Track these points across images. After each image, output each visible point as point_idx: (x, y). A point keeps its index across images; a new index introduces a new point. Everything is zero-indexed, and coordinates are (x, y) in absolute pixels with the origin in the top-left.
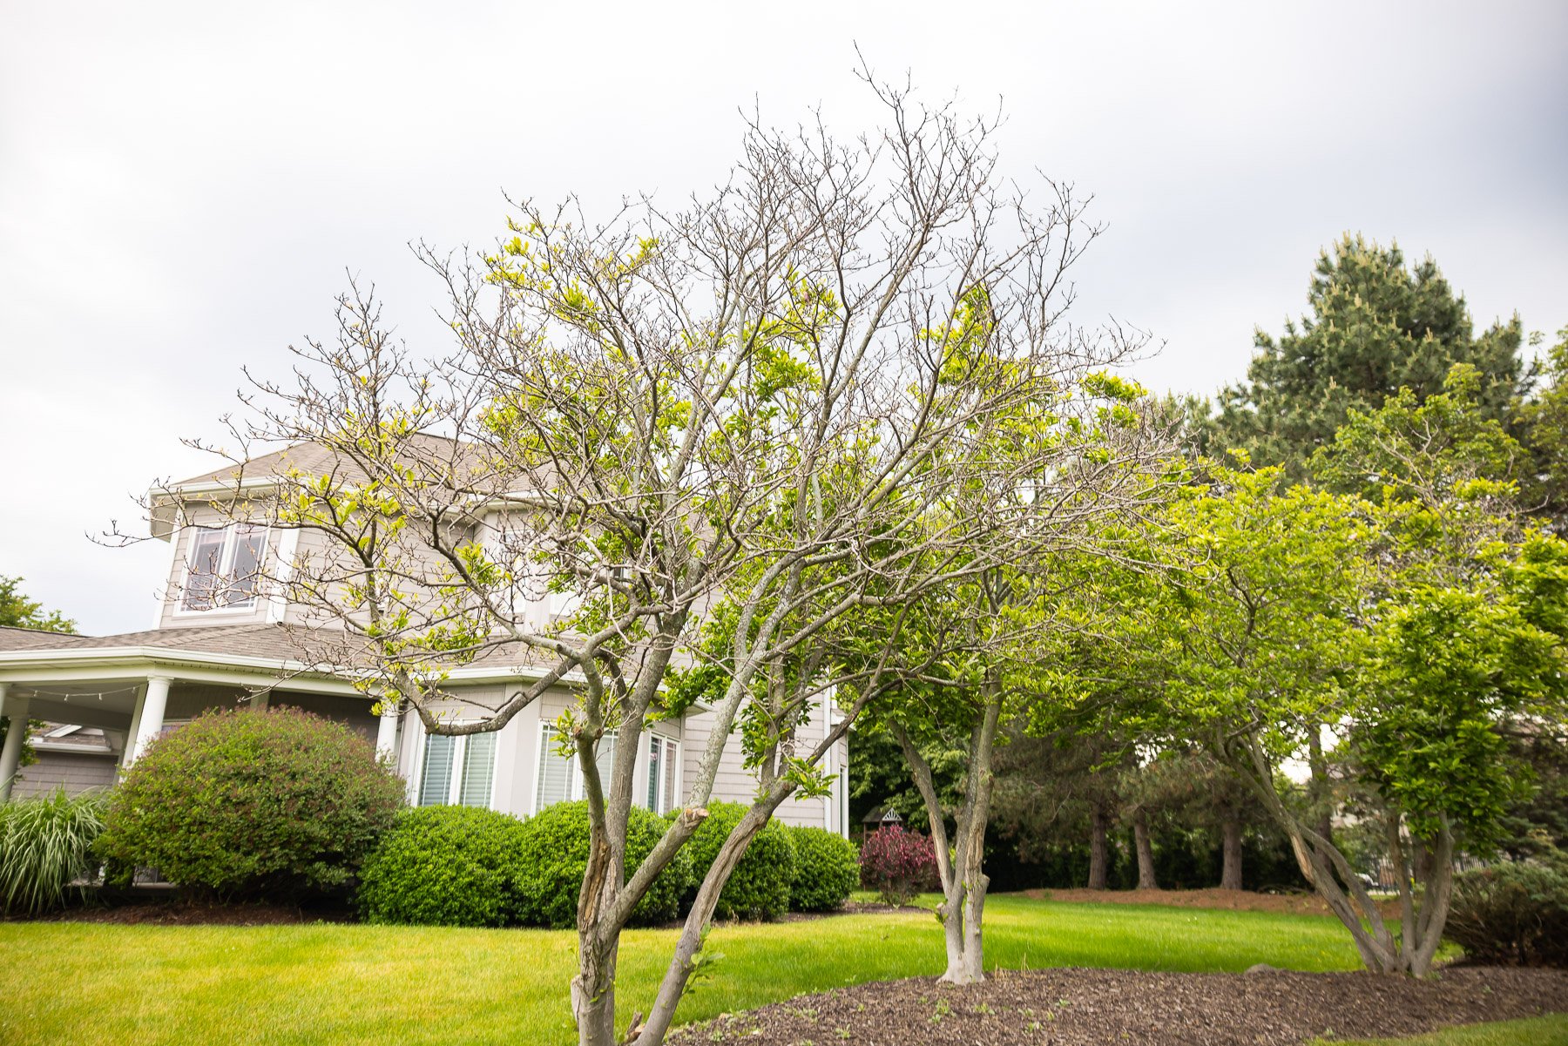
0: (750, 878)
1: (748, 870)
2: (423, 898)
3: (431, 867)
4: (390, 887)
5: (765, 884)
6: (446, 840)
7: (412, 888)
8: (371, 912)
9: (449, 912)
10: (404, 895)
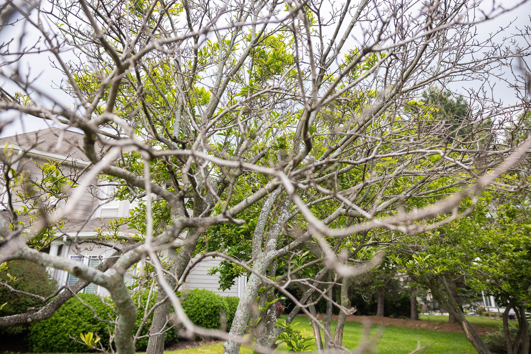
0: (210, 322)
1: (209, 319)
2: (60, 339)
3: (65, 324)
4: (44, 334)
5: (216, 325)
6: (73, 311)
7: (55, 335)
8: (34, 345)
9: (72, 345)
10: (51, 338)
